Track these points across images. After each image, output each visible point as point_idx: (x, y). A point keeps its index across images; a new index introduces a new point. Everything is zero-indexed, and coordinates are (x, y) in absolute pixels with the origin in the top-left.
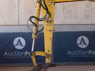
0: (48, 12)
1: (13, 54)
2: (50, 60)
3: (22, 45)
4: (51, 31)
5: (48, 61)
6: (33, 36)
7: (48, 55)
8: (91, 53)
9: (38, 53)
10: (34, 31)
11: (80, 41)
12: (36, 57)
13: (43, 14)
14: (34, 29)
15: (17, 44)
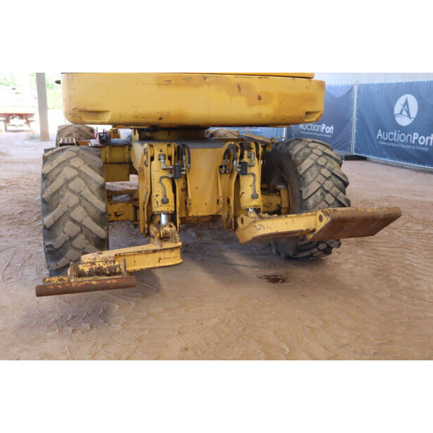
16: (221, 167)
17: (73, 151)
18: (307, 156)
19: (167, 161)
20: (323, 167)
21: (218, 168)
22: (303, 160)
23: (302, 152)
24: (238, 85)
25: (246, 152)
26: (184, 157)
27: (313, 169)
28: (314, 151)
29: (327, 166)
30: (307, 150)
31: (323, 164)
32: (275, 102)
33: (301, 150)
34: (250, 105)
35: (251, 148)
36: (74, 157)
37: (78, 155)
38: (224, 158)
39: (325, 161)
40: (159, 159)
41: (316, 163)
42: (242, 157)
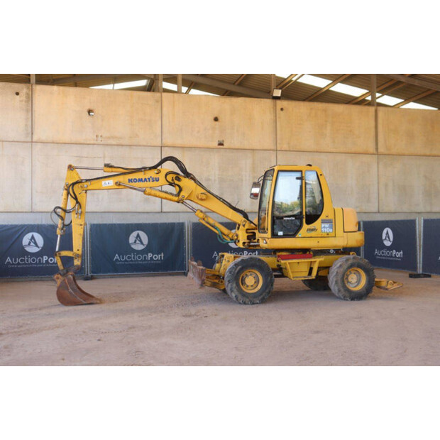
0: (77, 202)
1: (22, 260)
2: (80, 261)
3: (37, 246)
4: (81, 225)
5: (77, 262)
6: (59, 232)
7: (78, 256)
8: (151, 258)
9: (65, 253)
10: (60, 225)
11: (134, 239)
12: (62, 258)
13: (71, 204)
14: (59, 222)
15: (29, 244)
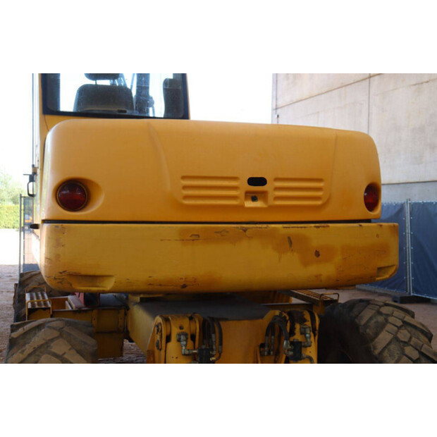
16: (262, 346)
17: (54, 328)
18: (381, 327)
19: (190, 343)
20: (406, 343)
21: (258, 348)
22: (377, 334)
23: (373, 322)
24: (289, 238)
25: (298, 326)
26: (213, 336)
27: (392, 347)
28: (391, 319)
29: (412, 343)
30: (381, 319)
31: (406, 340)
32: (338, 259)
33: (371, 318)
34: (305, 263)
35: (305, 320)
36: (57, 338)
37: (61, 336)
38: (267, 334)
39: (409, 335)
40: (179, 340)
41: (396, 339)
42: (292, 333)
